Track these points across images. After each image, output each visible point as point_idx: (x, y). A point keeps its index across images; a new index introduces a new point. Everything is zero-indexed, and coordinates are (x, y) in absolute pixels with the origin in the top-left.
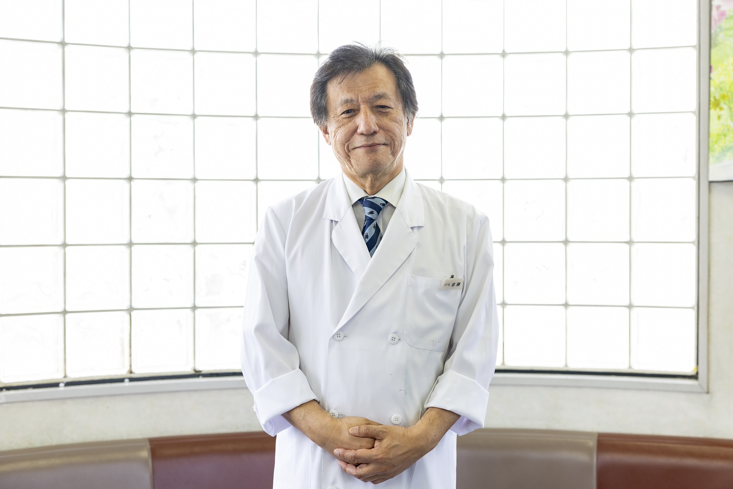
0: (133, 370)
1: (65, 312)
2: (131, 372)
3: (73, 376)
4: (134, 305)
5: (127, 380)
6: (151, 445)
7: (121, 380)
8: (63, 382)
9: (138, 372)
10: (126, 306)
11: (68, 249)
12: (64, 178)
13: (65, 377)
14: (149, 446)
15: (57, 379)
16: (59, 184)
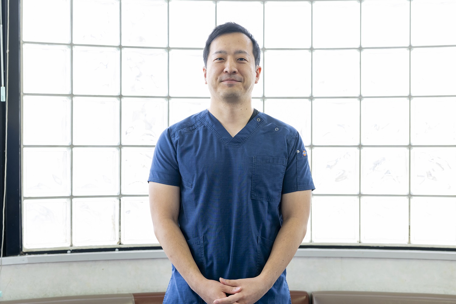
0: (122, 242)
1: (71, 197)
2: (120, 244)
3: (77, 245)
4: (123, 193)
5: (117, 250)
6: (135, 298)
7: (113, 249)
8: (70, 250)
9: (126, 243)
10: (117, 193)
11: (74, 149)
12: (72, 96)
13: (71, 246)
14: (133, 300)
15: (65, 247)
16: (68, 100)
